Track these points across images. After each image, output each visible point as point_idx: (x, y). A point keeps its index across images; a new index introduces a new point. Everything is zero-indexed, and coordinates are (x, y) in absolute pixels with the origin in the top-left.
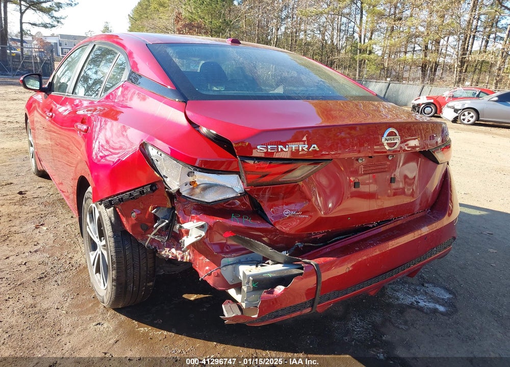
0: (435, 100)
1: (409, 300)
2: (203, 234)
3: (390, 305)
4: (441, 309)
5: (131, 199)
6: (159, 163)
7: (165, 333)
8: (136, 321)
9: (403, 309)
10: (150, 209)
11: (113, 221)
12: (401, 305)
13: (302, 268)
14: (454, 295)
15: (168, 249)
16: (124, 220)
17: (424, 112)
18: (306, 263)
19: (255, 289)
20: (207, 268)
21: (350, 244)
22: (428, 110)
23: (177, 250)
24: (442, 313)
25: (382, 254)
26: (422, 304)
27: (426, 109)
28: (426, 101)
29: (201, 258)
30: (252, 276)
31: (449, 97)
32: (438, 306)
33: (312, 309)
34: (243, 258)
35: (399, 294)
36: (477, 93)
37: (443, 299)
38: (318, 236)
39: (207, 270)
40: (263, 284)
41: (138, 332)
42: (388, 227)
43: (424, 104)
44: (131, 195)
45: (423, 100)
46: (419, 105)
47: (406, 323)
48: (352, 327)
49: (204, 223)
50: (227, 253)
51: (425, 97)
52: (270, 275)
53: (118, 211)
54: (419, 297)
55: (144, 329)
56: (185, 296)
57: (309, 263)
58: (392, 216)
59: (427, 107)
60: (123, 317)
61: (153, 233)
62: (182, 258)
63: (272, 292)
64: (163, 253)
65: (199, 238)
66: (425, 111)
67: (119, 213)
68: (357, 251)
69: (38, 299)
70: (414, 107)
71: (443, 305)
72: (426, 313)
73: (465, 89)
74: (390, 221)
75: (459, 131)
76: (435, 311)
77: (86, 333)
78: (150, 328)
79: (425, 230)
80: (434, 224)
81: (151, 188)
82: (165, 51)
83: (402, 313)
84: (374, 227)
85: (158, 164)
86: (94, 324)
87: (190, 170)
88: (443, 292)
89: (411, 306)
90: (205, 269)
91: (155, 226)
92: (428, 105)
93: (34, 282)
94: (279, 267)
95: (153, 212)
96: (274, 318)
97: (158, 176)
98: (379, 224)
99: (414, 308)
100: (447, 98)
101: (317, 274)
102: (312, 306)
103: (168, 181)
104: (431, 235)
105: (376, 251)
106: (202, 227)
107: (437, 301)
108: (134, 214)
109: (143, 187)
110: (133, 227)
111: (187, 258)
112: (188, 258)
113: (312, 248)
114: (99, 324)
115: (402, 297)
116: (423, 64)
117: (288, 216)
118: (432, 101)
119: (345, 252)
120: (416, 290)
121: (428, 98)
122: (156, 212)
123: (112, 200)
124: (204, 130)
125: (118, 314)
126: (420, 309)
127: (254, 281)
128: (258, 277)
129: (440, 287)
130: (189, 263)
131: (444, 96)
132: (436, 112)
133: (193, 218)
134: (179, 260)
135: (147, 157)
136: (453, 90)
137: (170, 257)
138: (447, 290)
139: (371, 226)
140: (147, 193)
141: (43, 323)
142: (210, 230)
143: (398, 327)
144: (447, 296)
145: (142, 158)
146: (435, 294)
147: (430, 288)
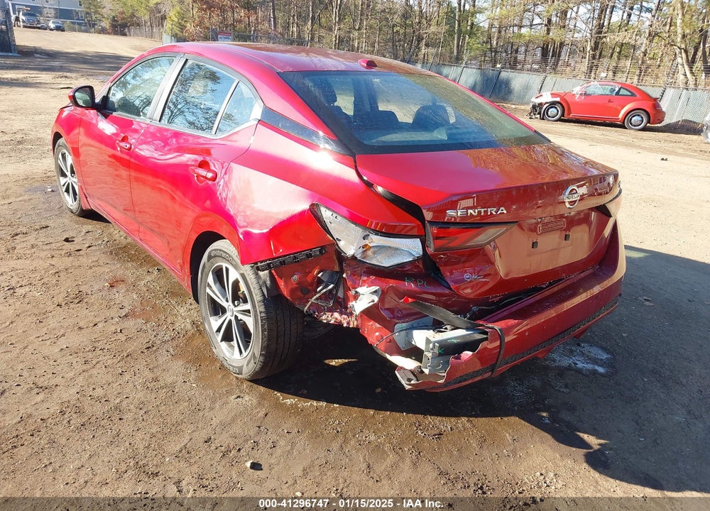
0: (562, 98)
1: (566, 362)
2: (376, 299)
3: (547, 368)
4: (601, 370)
5: (296, 262)
6: (333, 225)
7: (315, 403)
8: (279, 391)
9: (562, 372)
10: (315, 272)
11: (268, 285)
12: (558, 368)
13: (486, 333)
14: (612, 354)
15: (330, 314)
16: (282, 284)
17: (547, 114)
18: (490, 328)
19: (440, 355)
20: (377, 334)
21: (526, 306)
22: (552, 111)
23: (341, 313)
24: (601, 374)
25: (558, 316)
26: (580, 365)
27: (550, 110)
28: (550, 99)
29: (370, 324)
30: (438, 342)
31: (581, 94)
32: (597, 368)
33: (492, 374)
34: (415, 323)
35: (554, 356)
36: (617, 89)
37: (601, 360)
38: (494, 299)
39: (377, 336)
40: (449, 350)
41: (285, 404)
42: (560, 287)
43: (547, 103)
44: (295, 258)
45: (546, 98)
46: (541, 105)
47: (566, 386)
48: (512, 392)
49: (378, 287)
50: (399, 318)
51: (549, 93)
52: (455, 341)
53: (275, 274)
54: (577, 358)
55: (290, 401)
56: (327, 361)
57: (492, 328)
58: (564, 275)
59: (552, 107)
60: (262, 389)
61: (315, 297)
62: (348, 323)
63: (459, 358)
64: (323, 317)
65: (372, 303)
66: (549, 113)
67: (276, 276)
68: (535, 314)
69: (158, 372)
70: (534, 107)
71: (601, 366)
72: (587, 376)
73: (601, 83)
74: (561, 280)
75: (594, 144)
76: (595, 372)
77: (229, 406)
78: (296, 400)
79: (596, 290)
80: (605, 282)
81: (320, 251)
82: (304, 84)
83: (561, 376)
84: (547, 287)
85: (331, 227)
86: (234, 397)
87: (366, 234)
88: (600, 351)
89: (569, 368)
90: (374, 334)
91: (318, 290)
92: (553, 104)
93: (142, 352)
94: (461, 332)
95: (319, 275)
96: (458, 383)
97: (332, 239)
98: (551, 284)
99: (572, 370)
100: (578, 96)
101: (501, 338)
102: (492, 371)
103: (341, 244)
104: (601, 293)
105: (552, 313)
106: (375, 292)
107: (595, 361)
108: (295, 277)
109: (311, 250)
110: (292, 291)
111: (353, 324)
112: (355, 323)
113: (491, 312)
114: (239, 397)
115: (558, 359)
116: (544, 45)
117: (469, 280)
118: (558, 99)
119: (522, 314)
120: (572, 351)
121: (553, 95)
122: (322, 276)
123: (270, 263)
124: (380, 189)
125: (256, 386)
126: (579, 371)
127: (441, 347)
128: (444, 343)
129: (597, 347)
130: (356, 330)
131: (574, 93)
132: (563, 115)
133: (364, 281)
134: (345, 325)
135: (319, 219)
136: (585, 85)
137: (332, 322)
138: (605, 349)
139: (544, 286)
140: (315, 256)
141: (176, 398)
142: (383, 295)
143: (559, 391)
144: (605, 356)
145: (310, 218)
146: (592, 354)
147: (586, 348)
